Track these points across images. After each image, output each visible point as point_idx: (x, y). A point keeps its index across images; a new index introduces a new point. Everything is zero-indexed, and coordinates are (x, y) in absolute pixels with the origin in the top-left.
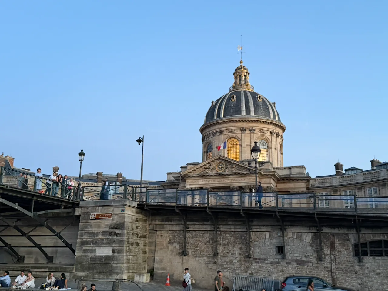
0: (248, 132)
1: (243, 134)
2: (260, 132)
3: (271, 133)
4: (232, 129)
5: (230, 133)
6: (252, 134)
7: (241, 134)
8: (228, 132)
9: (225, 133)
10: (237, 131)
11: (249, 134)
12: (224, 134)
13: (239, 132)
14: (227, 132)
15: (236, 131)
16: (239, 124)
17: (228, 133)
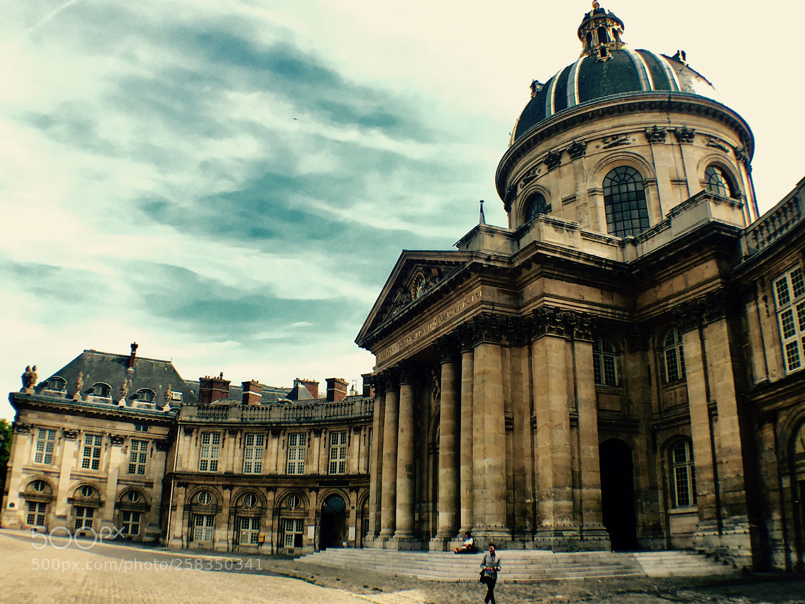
0: (566, 159)
2: (603, 146)
3: (648, 136)
4: (528, 173)
5: (527, 184)
7: (547, 176)
8: (523, 184)
9: (519, 190)
10: (539, 171)
11: (571, 166)
12: (518, 194)
13: (544, 168)
15: (537, 173)
16: (541, 148)
17: (523, 187)
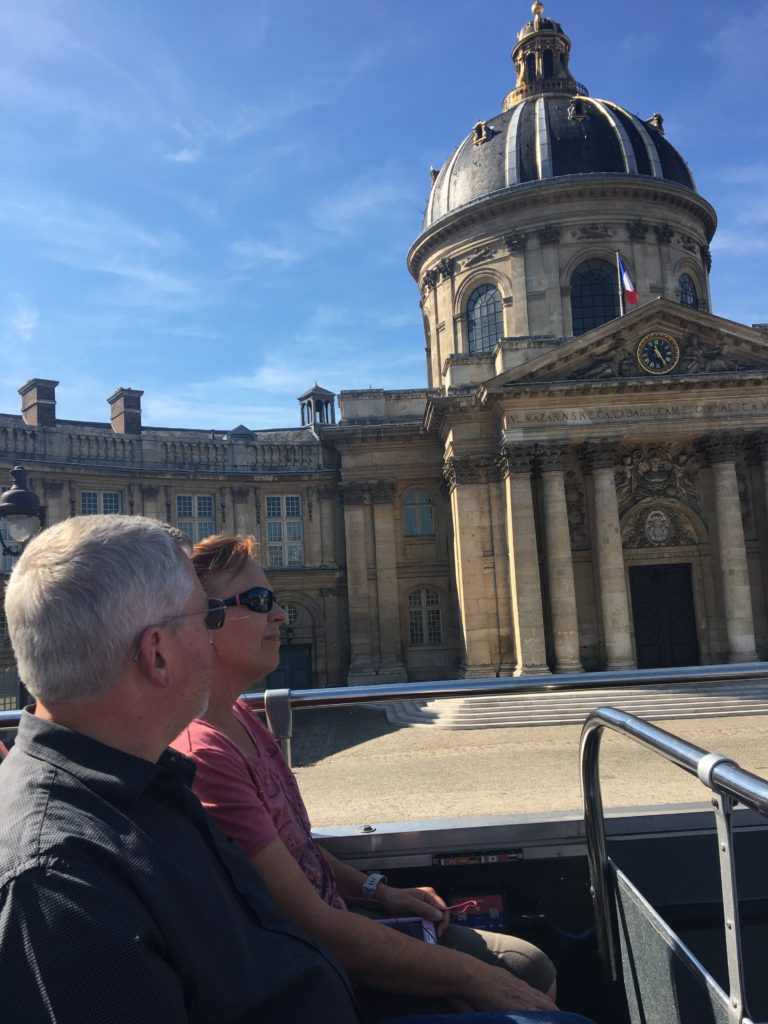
0: (651, 237)
1: (637, 247)
2: (682, 244)
3: (702, 253)
4: (594, 226)
5: (588, 238)
6: (665, 249)
7: (628, 247)
8: (579, 234)
9: (568, 238)
10: (615, 233)
11: (656, 249)
12: (562, 241)
13: (623, 234)
14: (574, 235)
15: (610, 233)
16: (621, 205)
17: (579, 239)
